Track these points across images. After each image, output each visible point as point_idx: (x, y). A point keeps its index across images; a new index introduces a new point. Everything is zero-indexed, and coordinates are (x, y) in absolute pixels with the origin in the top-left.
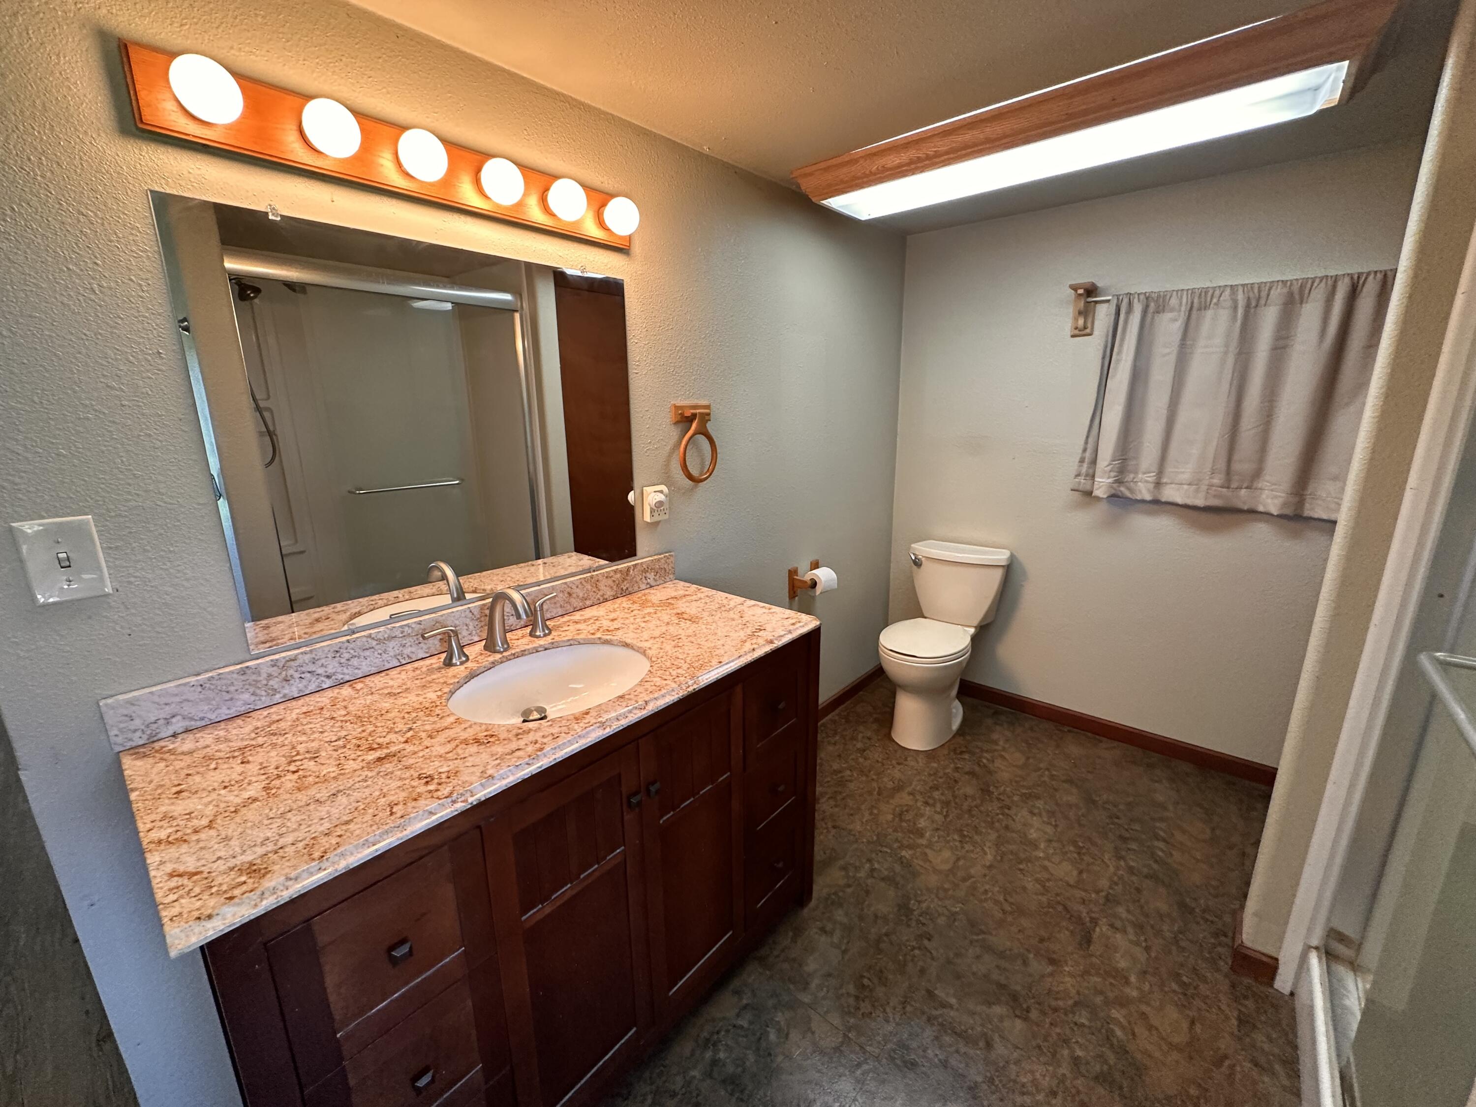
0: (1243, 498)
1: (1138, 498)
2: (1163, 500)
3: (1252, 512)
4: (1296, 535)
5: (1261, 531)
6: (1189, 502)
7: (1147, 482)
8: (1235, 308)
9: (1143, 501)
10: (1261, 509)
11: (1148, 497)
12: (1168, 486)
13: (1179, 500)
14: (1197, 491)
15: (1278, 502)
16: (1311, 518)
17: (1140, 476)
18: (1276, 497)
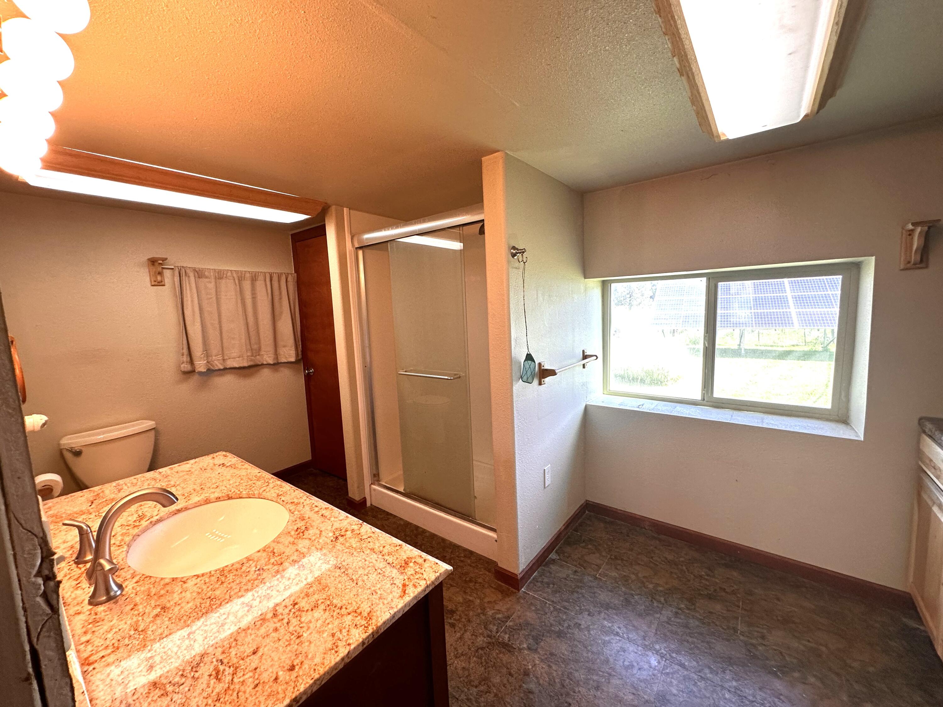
0: (258, 360)
1: (216, 369)
2: (228, 367)
3: (262, 364)
4: (276, 370)
5: (266, 372)
6: (242, 365)
7: (219, 360)
8: (234, 280)
9: (220, 370)
10: (265, 363)
11: (222, 367)
12: (229, 360)
13: (237, 366)
14: (243, 359)
15: (272, 358)
16: (281, 363)
17: (214, 358)
18: (270, 357)
